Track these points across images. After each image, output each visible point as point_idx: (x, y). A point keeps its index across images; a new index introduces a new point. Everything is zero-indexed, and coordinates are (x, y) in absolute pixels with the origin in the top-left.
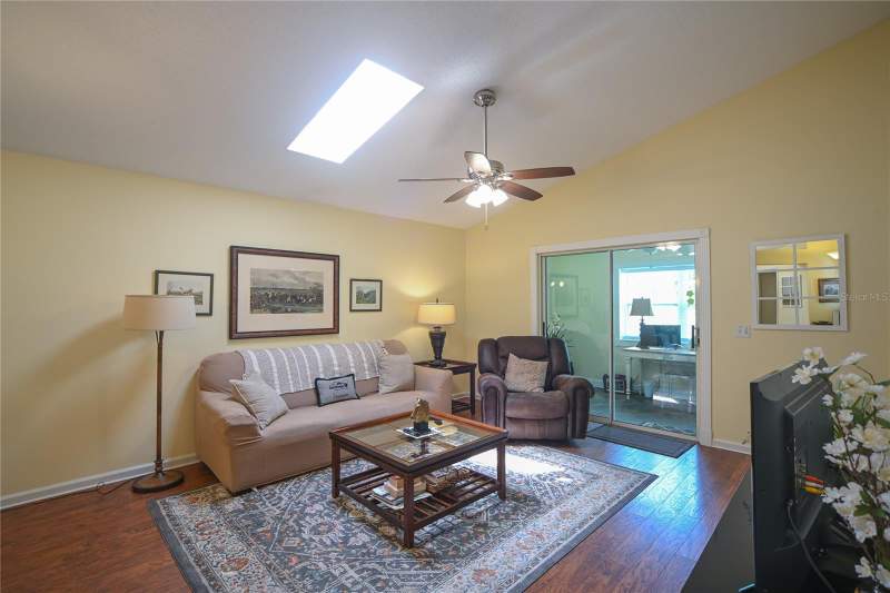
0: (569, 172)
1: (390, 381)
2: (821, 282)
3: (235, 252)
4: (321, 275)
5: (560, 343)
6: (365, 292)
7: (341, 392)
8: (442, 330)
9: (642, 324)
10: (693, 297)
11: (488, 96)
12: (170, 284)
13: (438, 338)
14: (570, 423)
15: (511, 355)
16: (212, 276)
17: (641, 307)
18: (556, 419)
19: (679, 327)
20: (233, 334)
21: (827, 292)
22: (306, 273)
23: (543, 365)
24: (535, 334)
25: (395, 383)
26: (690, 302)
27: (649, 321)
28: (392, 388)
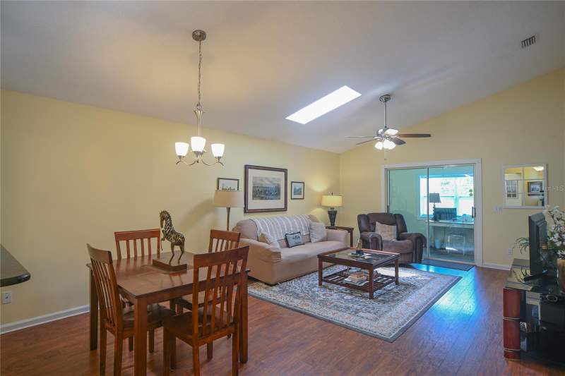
0: (429, 136)
1: (317, 236)
2: (529, 184)
3: (247, 168)
4: (279, 179)
5: (401, 216)
6: (297, 188)
7: (298, 241)
8: (335, 210)
9: (434, 207)
10: (473, 193)
11: (387, 98)
12: (223, 185)
13: (332, 214)
14: (414, 255)
15: (377, 223)
16: (238, 180)
17: (434, 198)
18: (407, 254)
19: (455, 209)
20: (246, 211)
21: (533, 190)
22: (274, 178)
23: (394, 228)
24: (384, 212)
25: (320, 237)
26: (471, 195)
27: (438, 205)
28: (317, 240)
